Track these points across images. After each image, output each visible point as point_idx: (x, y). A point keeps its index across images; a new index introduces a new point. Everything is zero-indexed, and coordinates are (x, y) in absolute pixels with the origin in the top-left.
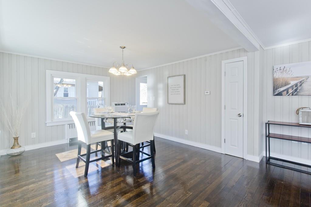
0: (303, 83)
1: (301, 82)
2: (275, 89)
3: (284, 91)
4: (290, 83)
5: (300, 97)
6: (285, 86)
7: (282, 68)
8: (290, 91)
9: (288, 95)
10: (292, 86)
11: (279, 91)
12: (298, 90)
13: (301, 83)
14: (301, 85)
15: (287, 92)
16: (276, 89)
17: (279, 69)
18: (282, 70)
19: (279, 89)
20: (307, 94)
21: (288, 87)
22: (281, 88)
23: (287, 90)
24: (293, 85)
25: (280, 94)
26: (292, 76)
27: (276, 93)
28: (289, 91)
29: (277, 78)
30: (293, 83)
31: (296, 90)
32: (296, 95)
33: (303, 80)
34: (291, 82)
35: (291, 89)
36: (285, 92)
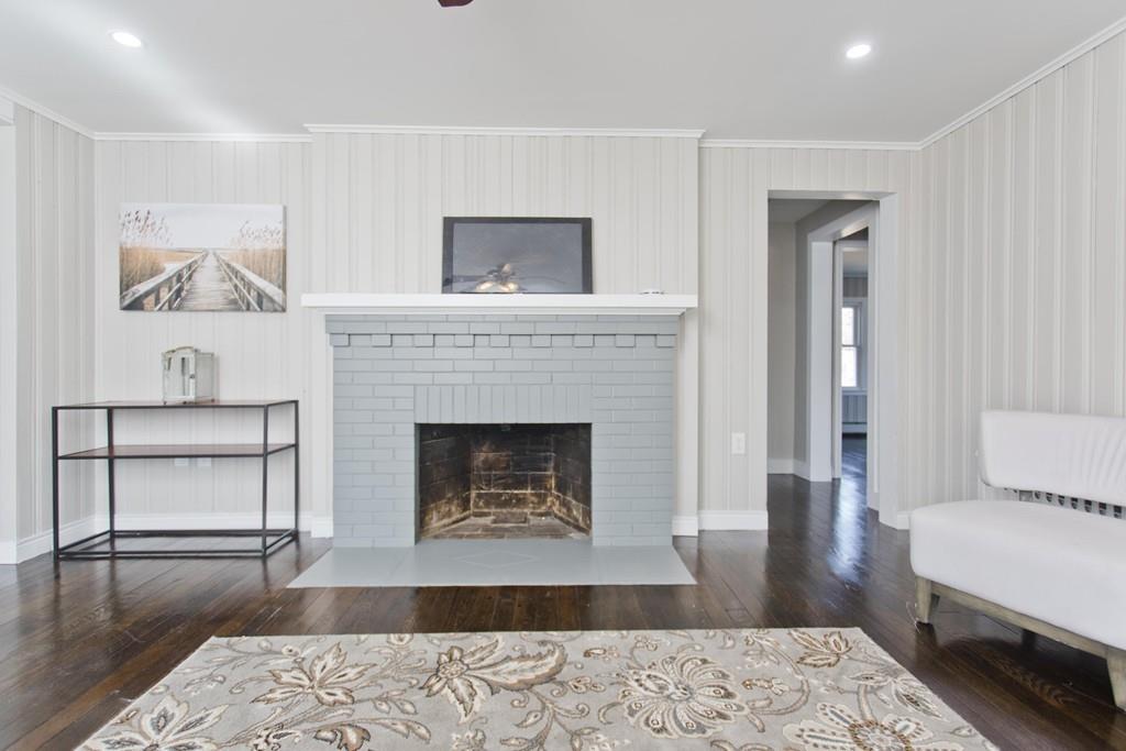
0: (194, 271)
1: (190, 267)
2: (125, 285)
3: (147, 294)
4: (164, 269)
5: (188, 314)
6: (152, 276)
7: (142, 215)
8: (165, 295)
9: (160, 309)
10: (170, 279)
11: (134, 294)
12: (183, 294)
13: (191, 269)
14: (190, 278)
15: (157, 300)
16: (128, 288)
17: (133, 217)
18: (142, 222)
19: (135, 287)
20: (205, 307)
21: (161, 280)
22: (140, 282)
23: (156, 290)
24: (173, 276)
25: (135, 305)
26: (169, 246)
27: (127, 302)
28: (162, 294)
29: (129, 246)
30: (171, 268)
31: (179, 291)
32: (178, 309)
33: (195, 262)
34: (166, 265)
35: (167, 290)
36: (152, 298)
